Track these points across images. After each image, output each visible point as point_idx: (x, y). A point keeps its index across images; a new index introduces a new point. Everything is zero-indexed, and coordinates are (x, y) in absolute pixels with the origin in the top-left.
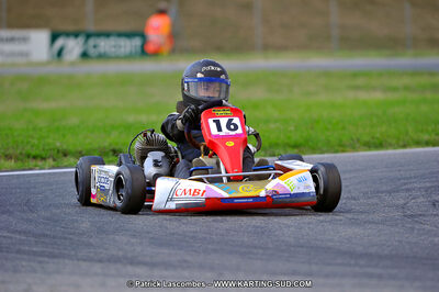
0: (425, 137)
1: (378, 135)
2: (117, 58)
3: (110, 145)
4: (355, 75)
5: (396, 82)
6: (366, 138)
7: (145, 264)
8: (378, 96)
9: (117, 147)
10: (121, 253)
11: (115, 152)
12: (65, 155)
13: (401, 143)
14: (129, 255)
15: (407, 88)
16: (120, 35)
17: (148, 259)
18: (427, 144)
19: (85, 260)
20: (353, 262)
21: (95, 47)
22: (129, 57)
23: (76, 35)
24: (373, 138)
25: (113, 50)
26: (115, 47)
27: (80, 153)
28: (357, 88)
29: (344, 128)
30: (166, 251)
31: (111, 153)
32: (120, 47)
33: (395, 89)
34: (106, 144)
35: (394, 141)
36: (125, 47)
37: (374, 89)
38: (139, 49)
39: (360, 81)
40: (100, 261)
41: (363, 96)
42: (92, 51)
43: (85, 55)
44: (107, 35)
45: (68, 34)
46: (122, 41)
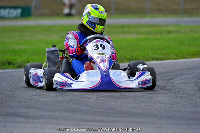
0: (157, 56)
1: (134, 55)
2: (10, 19)
3: (7, 59)
4: (123, 27)
5: (143, 30)
6: (129, 57)
7: (25, 116)
8: (134, 37)
9: (10, 61)
10: (13, 111)
11: (9, 63)
13: (145, 59)
14: (17, 112)
15: (148, 33)
16: (11, 8)
17: (26, 114)
18: (158, 59)
20: (123, 115)
22: (16, 18)
24: (132, 56)
25: (7, 15)
26: (9, 13)
28: (124, 33)
30: (34, 110)
31: (7, 64)
32: (11, 14)
33: (142, 33)
34: (5, 60)
36: (13, 13)
37: (132, 33)
38: (20, 15)
39: (126, 30)
40: (3, 115)
41: (127, 37)
44: (5, 8)
46: (12, 11)
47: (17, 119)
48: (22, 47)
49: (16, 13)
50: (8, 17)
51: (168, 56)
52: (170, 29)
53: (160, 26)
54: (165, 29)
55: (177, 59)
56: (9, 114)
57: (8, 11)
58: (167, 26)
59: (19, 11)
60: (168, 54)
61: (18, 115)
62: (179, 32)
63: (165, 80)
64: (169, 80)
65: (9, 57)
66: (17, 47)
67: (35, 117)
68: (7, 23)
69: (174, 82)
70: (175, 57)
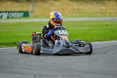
0: (99, 39)
1: (86, 39)
2: (17, 18)
3: (14, 41)
4: (81, 22)
7: (22, 74)
8: (87, 28)
11: (15, 44)
12: (1, 44)
13: (92, 41)
15: (95, 26)
16: (18, 12)
17: (22, 72)
18: (100, 41)
19: (5, 73)
21: (11, 15)
22: (20, 18)
23: (6, 12)
25: (16, 16)
27: (5, 44)
28: (81, 26)
29: (77, 37)
32: (18, 15)
33: (92, 26)
34: (13, 41)
35: (91, 40)
36: (19, 15)
37: (86, 26)
38: (23, 16)
40: (9, 73)
41: (83, 28)
42: (10, 16)
43: (8, 17)
44: (14, 12)
45: (3, 12)
46: (18, 14)
47: (17, 75)
48: (23, 34)
49: (21, 15)
50: (15, 17)
51: (105, 39)
52: (107, 23)
53: (102, 22)
54: (104, 23)
55: (110, 40)
56: (13, 73)
57: (16, 13)
58: (106, 21)
59: (22, 14)
60: (105, 38)
61: (18, 73)
62: (112, 25)
63: (103, 53)
64: (105, 52)
65: (15, 40)
66: (20, 34)
67: (27, 74)
68: (15, 21)
69: (108, 54)
70: (109, 39)
